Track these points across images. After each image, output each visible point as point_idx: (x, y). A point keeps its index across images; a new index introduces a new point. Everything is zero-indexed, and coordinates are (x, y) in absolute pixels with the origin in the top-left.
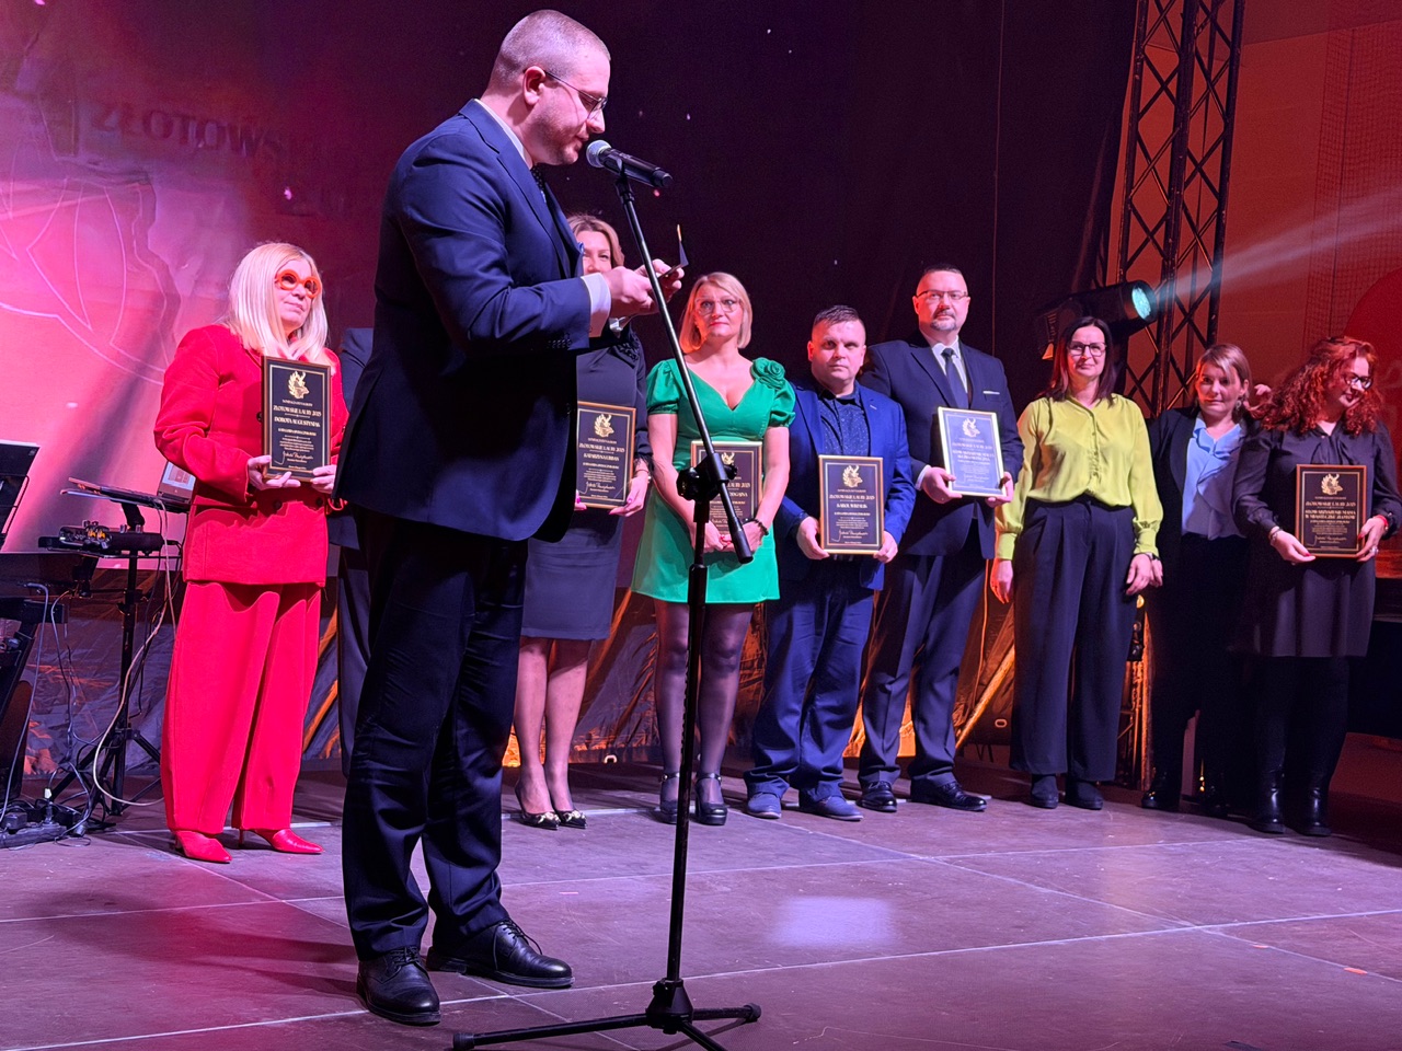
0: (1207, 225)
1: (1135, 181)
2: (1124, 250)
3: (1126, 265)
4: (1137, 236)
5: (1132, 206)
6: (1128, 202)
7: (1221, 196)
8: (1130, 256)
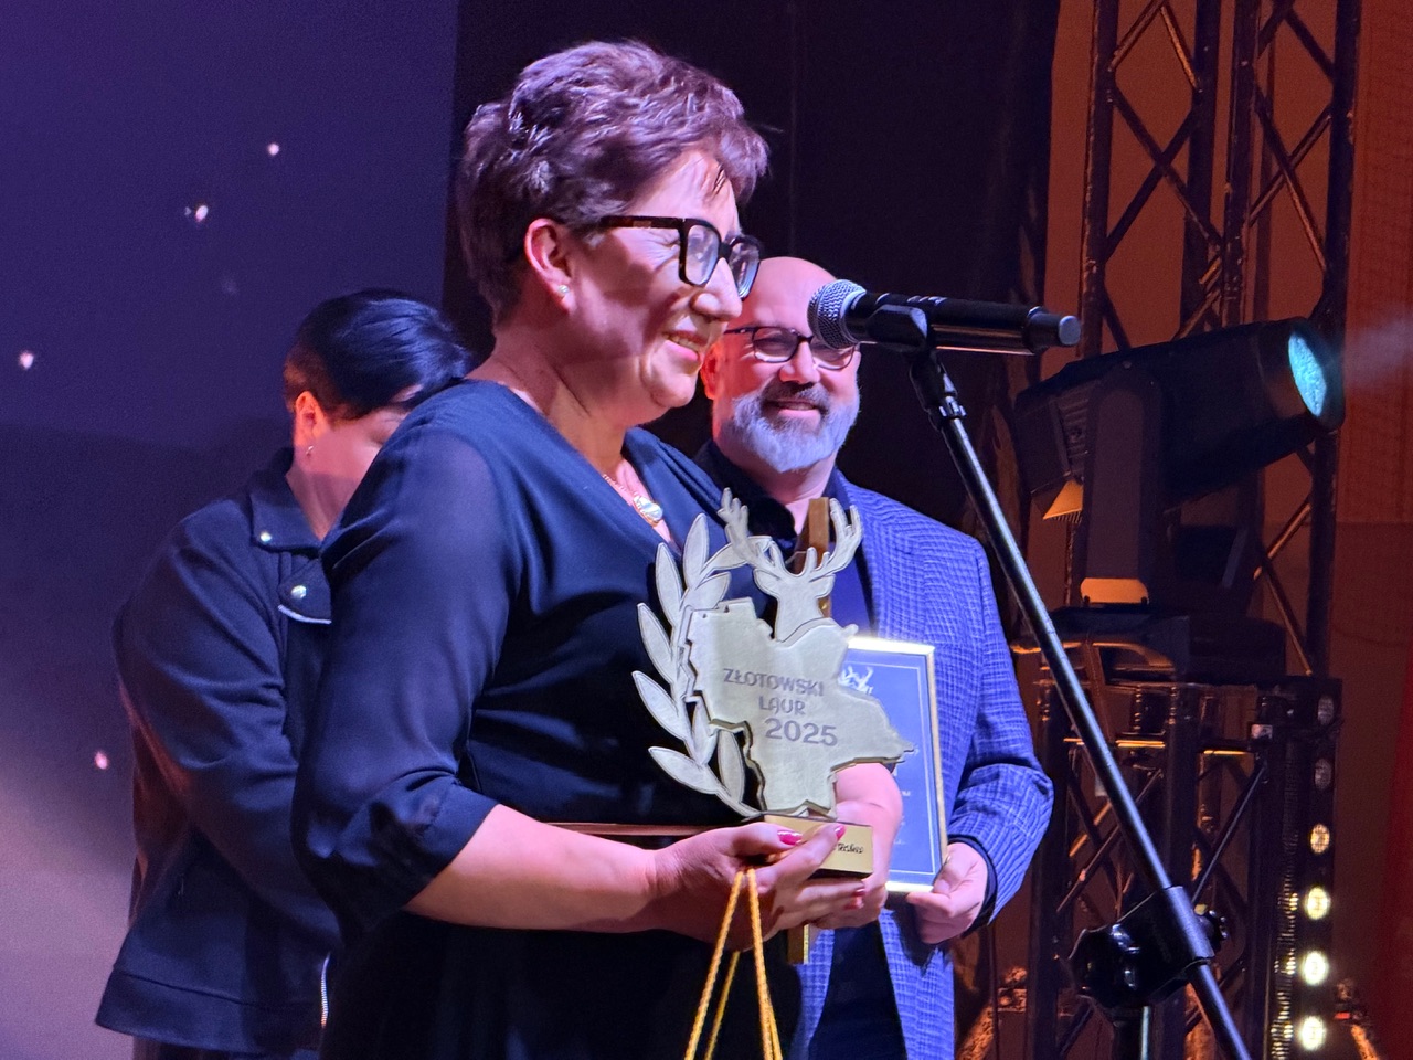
0: (1307, 141)
1: (1121, 33)
2: (1097, 208)
3: (1104, 246)
4: (1130, 165)
5: (1116, 93)
6: (1105, 83)
7: (1341, 72)
8: (1113, 221)
